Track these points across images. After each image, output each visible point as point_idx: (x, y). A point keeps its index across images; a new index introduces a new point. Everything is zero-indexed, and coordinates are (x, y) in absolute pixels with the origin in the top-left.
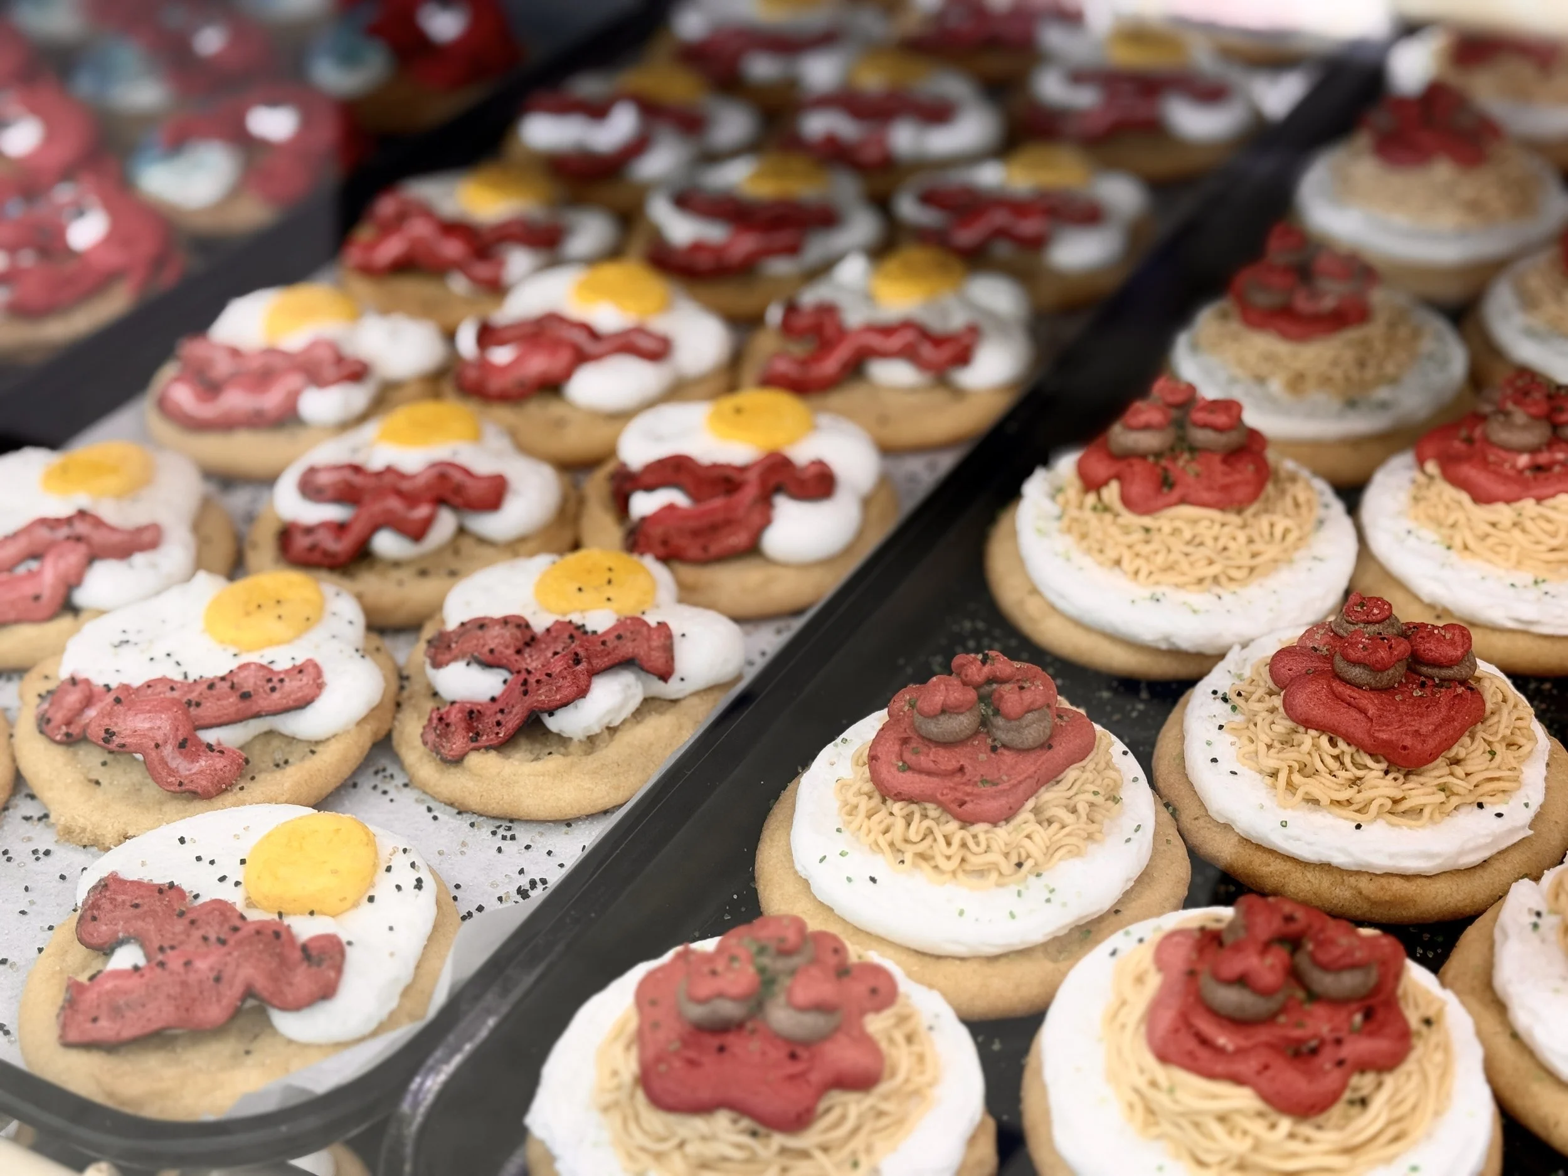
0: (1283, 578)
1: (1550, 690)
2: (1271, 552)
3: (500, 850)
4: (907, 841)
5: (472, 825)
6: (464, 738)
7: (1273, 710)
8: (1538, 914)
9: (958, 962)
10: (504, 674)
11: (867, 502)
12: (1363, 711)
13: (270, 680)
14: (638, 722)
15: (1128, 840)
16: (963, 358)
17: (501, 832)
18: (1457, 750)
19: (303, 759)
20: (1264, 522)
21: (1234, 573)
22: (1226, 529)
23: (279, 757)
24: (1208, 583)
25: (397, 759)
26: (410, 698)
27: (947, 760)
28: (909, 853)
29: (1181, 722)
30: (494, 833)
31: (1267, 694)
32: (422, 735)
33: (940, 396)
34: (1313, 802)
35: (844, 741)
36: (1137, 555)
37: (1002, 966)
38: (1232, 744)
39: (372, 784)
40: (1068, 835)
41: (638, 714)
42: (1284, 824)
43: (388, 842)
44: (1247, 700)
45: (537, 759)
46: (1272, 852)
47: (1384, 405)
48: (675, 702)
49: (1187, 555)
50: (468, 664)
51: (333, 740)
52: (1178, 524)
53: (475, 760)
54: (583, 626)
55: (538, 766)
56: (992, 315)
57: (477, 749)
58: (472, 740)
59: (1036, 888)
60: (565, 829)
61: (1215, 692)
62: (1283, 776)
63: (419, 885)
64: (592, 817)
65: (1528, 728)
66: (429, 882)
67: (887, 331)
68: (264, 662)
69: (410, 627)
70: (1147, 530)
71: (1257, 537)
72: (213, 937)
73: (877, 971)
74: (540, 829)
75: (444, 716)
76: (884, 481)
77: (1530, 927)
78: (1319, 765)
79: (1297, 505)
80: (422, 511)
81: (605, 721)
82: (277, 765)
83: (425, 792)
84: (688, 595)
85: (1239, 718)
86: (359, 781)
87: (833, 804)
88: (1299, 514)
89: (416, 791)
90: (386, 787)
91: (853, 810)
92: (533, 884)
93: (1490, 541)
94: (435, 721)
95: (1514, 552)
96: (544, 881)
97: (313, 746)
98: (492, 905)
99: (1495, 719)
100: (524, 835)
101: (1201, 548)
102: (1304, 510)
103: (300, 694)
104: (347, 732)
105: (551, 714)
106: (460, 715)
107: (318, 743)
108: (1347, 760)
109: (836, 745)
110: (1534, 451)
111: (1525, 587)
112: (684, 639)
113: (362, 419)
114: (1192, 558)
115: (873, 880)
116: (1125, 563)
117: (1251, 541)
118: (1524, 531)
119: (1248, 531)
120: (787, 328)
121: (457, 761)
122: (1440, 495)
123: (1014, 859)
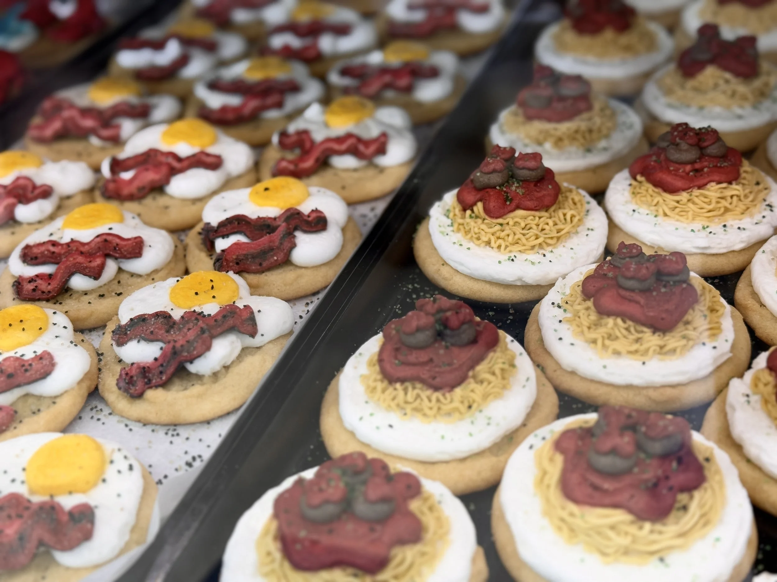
0: (574, 242)
1: (719, 282)
2: (567, 228)
3: (171, 442)
4: (406, 402)
5: (153, 431)
6: (142, 382)
7: (587, 309)
8: (748, 396)
9: (444, 465)
10: (161, 344)
11: (344, 230)
12: (637, 303)
13: (23, 366)
14: (240, 362)
15: (524, 386)
16: (382, 150)
17: (170, 433)
18: (688, 317)
19: (49, 407)
20: (560, 213)
21: (549, 241)
22: (542, 219)
23: (34, 408)
24: (537, 248)
25: (103, 399)
26: (105, 365)
27: (423, 356)
28: (408, 408)
29: (537, 322)
30: (166, 434)
31: (583, 300)
32: (117, 384)
33: (371, 172)
34: (617, 353)
35: (360, 354)
36: (499, 238)
37: (468, 463)
38: (568, 329)
39: (90, 416)
40: (493, 387)
41: (240, 358)
42: (605, 367)
43: (109, 446)
44: (572, 306)
45: (186, 389)
46: (600, 383)
47: (605, 149)
48: (259, 348)
49: (524, 235)
50: (139, 342)
51: (65, 395)
52: (517, 220)
53: (150, 394)
54: (202, 312)
55: (187, 393)
56: (391, 127)
57: (151, 388)
58: (146, 383)
59: (481, 419)
60: (206, 426)
61: (553, 304)
62: (600, 342)
63: (131, 468)
64: (221, 417)
65: (719, 301)
66: (136, 466)
67: (339, 140)
68: (18, 355)
69: (100, 327)
70: (501, 225)
71: (558, 222)
72: (13, 514)
73: (408, 475)
74: (193, 427)
75: (129, 372)
76: (350, 219)
77: (746, 403)
78: (618, 334)
79: (575, 204)
80: (98, 261)
81: (222, 363)
82: (34, 413)
83: (122, 416)
84: (254, 290)
85: (569, 315)
86: (83, 415)
87: (360, 388)
88: (577, 208)
89: (117, 416)
90: (99, 417)
91: (374, 389)
92: (194, 459)
93: (677, 210)
94: (124, 376)
95: (690, 214)
96: (200, 456)
97: (54, 399)
98: (172, 474)
99: (702, 298)
100: (184, 432)
101: (531, 230)
102: (579, 205)
103: (42, 371)
104: (72, 389)
105: (191, 362)
106: (138, 370)
107: (56, 397)
108: (632, 329)
109: (356, 357)
110: (692, 163)
111: (699, 231)
112: (260, 314)
113: (52, 217)
114: (527, 236)
115: (391, 426)
116: (493, 244)
117: (555, 224)
118: (694, 203)
119: (553, 219)
120: (283, 145)
121: (139, 396)
122: (647, 191)
123: (466, 404)
